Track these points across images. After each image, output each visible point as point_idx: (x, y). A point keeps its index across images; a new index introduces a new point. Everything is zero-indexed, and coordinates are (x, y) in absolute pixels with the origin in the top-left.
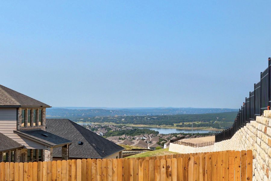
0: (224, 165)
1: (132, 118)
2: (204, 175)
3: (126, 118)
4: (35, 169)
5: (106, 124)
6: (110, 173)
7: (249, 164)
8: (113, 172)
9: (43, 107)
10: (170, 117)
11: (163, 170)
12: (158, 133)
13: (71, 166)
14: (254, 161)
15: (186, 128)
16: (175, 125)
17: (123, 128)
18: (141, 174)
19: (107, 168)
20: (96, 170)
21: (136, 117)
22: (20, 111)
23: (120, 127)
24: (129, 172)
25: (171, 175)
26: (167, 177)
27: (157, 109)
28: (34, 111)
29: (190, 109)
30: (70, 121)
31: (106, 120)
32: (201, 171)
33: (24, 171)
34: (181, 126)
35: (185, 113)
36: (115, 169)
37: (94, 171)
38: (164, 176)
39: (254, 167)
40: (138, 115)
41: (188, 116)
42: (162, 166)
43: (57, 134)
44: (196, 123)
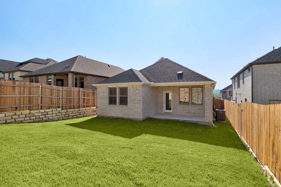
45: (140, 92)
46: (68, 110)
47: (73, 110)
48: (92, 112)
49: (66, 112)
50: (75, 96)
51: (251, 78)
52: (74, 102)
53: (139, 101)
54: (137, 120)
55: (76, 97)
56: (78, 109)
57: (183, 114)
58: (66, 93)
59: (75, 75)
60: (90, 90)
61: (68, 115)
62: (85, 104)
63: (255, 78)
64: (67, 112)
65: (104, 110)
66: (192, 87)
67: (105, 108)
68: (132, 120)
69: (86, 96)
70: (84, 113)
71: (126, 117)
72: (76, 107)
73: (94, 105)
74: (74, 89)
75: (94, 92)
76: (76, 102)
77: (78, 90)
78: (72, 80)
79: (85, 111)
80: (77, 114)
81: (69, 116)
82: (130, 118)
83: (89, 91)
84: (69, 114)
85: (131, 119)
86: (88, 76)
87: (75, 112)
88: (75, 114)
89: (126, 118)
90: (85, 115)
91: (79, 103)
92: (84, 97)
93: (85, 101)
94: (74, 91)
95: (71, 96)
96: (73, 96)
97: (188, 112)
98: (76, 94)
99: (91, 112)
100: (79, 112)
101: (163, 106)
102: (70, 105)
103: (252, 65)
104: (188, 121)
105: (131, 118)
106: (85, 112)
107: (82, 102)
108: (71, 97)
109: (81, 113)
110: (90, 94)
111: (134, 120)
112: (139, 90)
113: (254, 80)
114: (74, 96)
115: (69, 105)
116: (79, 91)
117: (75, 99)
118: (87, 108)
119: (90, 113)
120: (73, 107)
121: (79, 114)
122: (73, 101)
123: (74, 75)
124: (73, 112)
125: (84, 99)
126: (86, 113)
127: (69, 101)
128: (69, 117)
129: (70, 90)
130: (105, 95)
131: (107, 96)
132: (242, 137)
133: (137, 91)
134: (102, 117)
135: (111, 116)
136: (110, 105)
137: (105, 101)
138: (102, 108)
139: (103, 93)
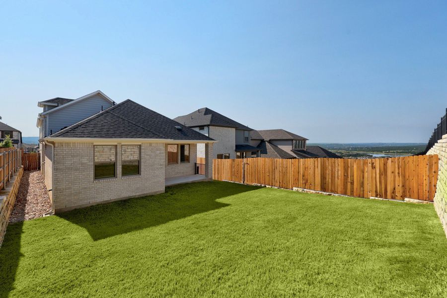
0: (414, 163)
1: (356, 148)
2: (399, 168)
3: (352, 148)
4: (297, 162)
5: (340, 151)
6: (337, 165)
7: (436, 163)
8: (338, 165)
9: (305, 140)
10: (380, 147)
11: (370, 165)
12: (372, 156)
13: (315, 161)
14: (440, 162)
15: (391, 154)
16: (383, 152)
17: (350, 153)
18: (355, 167)
19: (335, 163)
20: (329, 164)
21: (358, 148)
22: (294, 142)
23: (349, 153)
24: (348, 165)
25: (375, 168)
26: (372, 168)
27: (371, 144)
28: (300, 141)
29: (393, 143)
30: (321, 148)
31: (340, 149)
32: (397, 166)
33: (292, 163)
34: (387, 153)
35: (390, 145)
36: (339, 164)
37: (327, 164)
38: (370, 168)
39: (439, 165)
40: (359, 147)
41: (392, 147)
42: (369, 163)
43: (312, 152)
44: (398, 151)
53: (160, 165)
54: (158, 193)
57: (172, 176)
65: (80, 193)
103: (209, 126)
130: (85, 160)
131: (90, 163)
132: (246, 182)
133: (158, 152)
134: (76, 209)
135: (104, 201)
136: (100, 181)
137: (84, 173)
138: (74, 190)
139: (78, 158)
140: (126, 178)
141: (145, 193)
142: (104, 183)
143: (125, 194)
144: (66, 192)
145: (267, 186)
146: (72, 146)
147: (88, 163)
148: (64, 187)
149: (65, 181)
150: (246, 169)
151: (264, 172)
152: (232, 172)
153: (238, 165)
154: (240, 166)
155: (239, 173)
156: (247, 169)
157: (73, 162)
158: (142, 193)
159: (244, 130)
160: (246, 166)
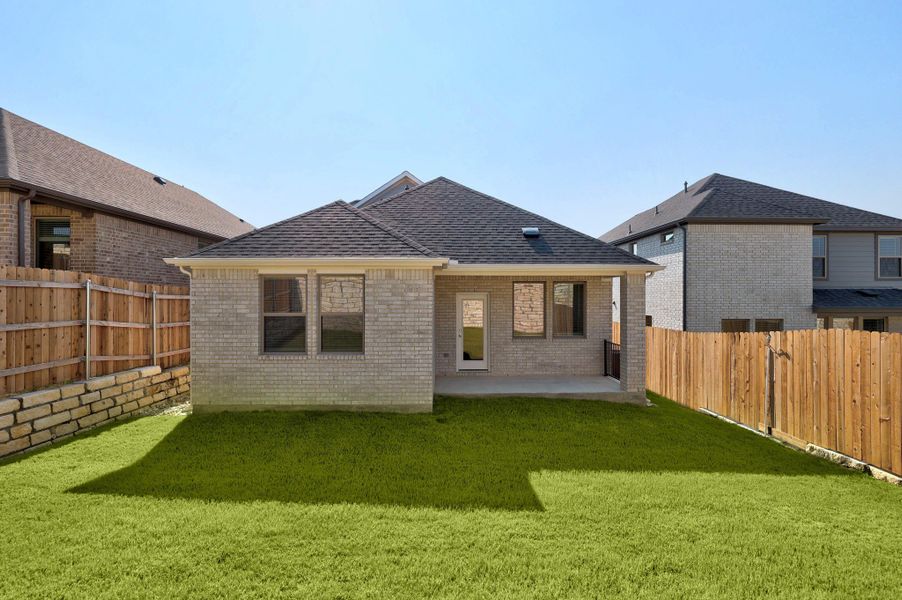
45: (425, 299)
46: (29, 399)
47: (52, 394)
48: (145, 396)
49: (14, 413)
50: (61, 316)
51: (681, 258)
52: (51, 352)
53: (419, 332)
54: (411, 411)
55: (64, 322)
56: (78, 388)
57: (527, 373)
58: (10, 301)
59: (32, 203)
60: (131, 283)
61: (27, 428)
62: (110, 358)
63: (691, 259)
64: (22, 408)
65: (233, 378)
66: (555, 282)
67: (243, 370)
68: (389, 414)
69: (110, 316)
70: (110, 403)
71: (355, 403)
72: (61, 374)
73: (147, 357)
74: (52, 280)
75: (147, 296)
76: (63, 346)
77: (76, 286)
78: (15, 231)
79: (116, 391)
80: (75, 414)
81: (34, 431)
82: (373, 406)
83: (126, 292)
84: (32, 422)
85: (384, 410)
86: (97, 217)
87: (68, 404)
88: (65, 416)
89: (358, 407)
90: (116, 411)
91: (79, 351)
92: (104, 323)
93: (106, 342)
94: (51, 289)
95: (35, 319)
96: (45, 315)
97: (543, 365)
98: (63, 306)
99: (140, 393)
100: (86, 399)
101: (455, 346)
102: (33, 368)
103: (686, 223)
104: (576, 394)
105: (381, 407)
106: (113, 398)
107: (95, 349)
108: (34, 325)
109: (96, 407)
110: (132, 308)
111: (395, 414)
112: (418, 289)
113: (690, 264)
114: (51, 320)
115: (24, 369)
116: (80, 292)
117: (60, 333)
118: (123, 377)
119: (136, 400)
120: (45, 376)
121: (85, 410)
122: (45, 348)
123: (28, 202)
124: (57, 406)
125: (103, 330)
126: (120, 400)
127: (28, 347)
128: (35, 439)
129: (35, 284)
130: (242, 309)
131: (253, 315)
132: (777, 431)
133: (412, 294)
134: (226, 412)
135: (278, 406)
136: (271, 358)
137: (242, 336)
138: (224, 372)
139: (230, 302)
140: (326, 357)
141: (376, 403)
142: (281, 364)
143: (326, 398)
144: (209, 372)
145: (877, 473)
146: (219, 277)
147: (249, 315)
148: (207, 361)
149: (207, 349)
150: (777, 377)
151: (858, 398)
152: (727, 381)
153: (749, 358)
154: (758, 361)
155: (753, 389)
156: (784, 379)
157: (220, 311)
158: (367, 403)
159: (877, 233)
160: (778, 362)
